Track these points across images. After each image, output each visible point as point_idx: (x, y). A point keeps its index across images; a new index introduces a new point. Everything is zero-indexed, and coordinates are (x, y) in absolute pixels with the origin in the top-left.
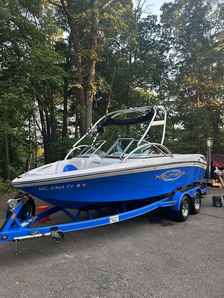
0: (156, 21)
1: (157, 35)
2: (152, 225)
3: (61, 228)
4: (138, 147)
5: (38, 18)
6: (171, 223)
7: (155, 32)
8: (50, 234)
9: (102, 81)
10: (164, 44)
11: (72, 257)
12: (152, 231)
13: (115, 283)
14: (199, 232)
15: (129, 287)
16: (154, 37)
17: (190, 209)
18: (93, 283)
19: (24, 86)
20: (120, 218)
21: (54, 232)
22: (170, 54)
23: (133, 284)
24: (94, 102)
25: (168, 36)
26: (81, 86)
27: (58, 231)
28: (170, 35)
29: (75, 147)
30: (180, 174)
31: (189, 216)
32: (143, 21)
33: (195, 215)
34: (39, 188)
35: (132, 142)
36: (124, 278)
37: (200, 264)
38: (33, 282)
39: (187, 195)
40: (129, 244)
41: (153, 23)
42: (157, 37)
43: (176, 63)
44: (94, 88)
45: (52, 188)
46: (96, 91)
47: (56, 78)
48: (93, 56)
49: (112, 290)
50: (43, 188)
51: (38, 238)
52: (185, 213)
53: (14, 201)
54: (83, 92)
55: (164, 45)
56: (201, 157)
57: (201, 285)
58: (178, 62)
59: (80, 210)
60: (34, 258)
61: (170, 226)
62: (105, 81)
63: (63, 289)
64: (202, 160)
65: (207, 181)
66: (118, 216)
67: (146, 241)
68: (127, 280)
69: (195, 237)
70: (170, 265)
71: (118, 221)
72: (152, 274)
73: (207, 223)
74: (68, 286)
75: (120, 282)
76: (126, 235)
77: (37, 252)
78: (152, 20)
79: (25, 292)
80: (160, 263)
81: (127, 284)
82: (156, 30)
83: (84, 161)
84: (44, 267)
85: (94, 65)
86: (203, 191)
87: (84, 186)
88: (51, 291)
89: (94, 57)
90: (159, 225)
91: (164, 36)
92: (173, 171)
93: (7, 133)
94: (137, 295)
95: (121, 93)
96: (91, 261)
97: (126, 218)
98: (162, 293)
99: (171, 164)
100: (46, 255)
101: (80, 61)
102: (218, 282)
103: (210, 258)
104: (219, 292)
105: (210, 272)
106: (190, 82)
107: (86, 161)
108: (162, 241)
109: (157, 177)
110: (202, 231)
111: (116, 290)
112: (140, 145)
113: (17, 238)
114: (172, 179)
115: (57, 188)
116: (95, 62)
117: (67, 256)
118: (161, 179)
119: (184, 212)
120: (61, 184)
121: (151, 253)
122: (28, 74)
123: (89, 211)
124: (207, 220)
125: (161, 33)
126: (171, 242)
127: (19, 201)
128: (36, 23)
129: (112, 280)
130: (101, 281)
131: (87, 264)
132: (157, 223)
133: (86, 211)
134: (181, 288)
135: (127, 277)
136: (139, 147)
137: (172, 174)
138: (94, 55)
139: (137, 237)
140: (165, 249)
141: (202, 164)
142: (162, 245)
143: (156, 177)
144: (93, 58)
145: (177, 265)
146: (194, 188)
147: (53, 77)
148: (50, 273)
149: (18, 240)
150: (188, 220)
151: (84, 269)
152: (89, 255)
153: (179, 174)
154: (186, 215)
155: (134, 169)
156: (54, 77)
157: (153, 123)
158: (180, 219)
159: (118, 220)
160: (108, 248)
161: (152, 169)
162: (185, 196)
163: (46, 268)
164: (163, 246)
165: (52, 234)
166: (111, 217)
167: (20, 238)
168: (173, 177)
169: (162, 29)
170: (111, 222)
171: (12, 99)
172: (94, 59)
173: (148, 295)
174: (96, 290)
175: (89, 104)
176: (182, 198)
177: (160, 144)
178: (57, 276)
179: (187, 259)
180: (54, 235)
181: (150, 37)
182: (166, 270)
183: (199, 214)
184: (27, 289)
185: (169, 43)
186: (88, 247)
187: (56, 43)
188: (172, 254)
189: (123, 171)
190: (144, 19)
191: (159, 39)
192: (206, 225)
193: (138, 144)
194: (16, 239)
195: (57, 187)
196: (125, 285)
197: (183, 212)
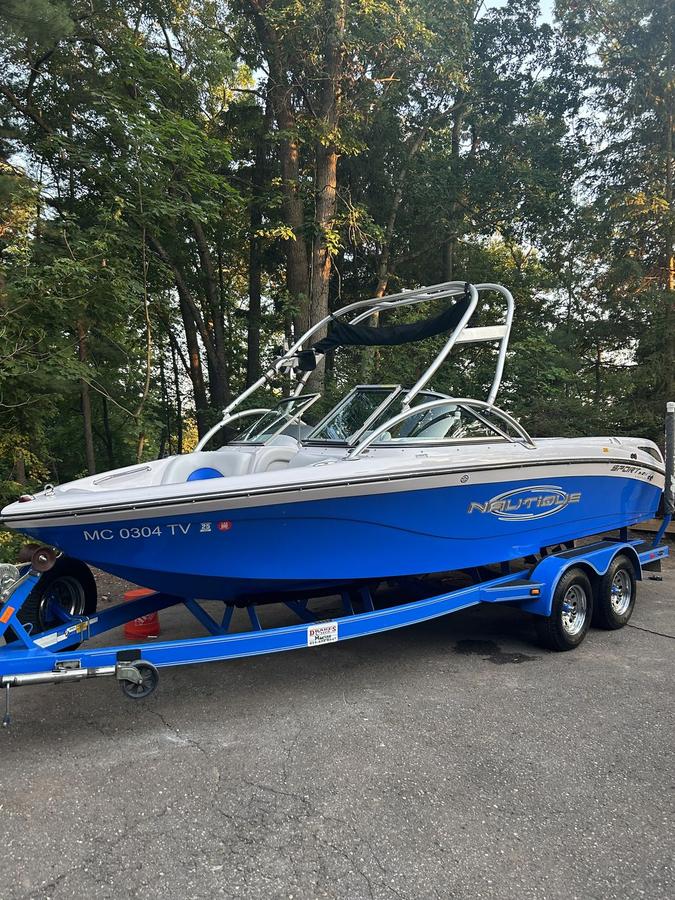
0: (535, 14)
1: (539, 61)
2: (462, 659)
3: (150, 655)
4: (403, 411)
5: (176, 33)
6: (525, 653)
7: (532, 51)
8: (113, 669)
9: (356, 215)
10: (561, 88)
11: (184, 742)
12: (456, 675)
13: (286, 828)
14: (608, 686)
15: (326, 842)
16: (529, 67)
17: (591, 611)
18: (221, 823)
19: (107, 235)
20: (341, 630)
21: (127, 664)
22: (580, 120)
23: (339, 833)
24: (333, 282)
25: (575, 63)
26: (291, 234)
27: (139, 662)
28: (580, 58)
29: (232, 413)
30: (561, 498)
31: (588, 635)
32: (491, 18)
33: (610, 633)
34: (85, 533)
35: (392, 396)
36: (318, 813)
37: (577, 785)
38: (46, 809)
39: (582, 567)
40: (370, 711)
41: (528, 22)
42: (539, 68)
43: (597, 149)
44: (333, 237)
45: (125, 534)
46: (338, 248)
47: (200, 208)
48: (328, 139)
49: (268, 847)
50: (96, 532)
51: (75, 680)
52: (574, 625)
53: (9, 570)
54: (303, 254)
55: (564, 91)
56: (641, 448)
57: (555, 853)
58: (605, 145)
59: (230, 604)
60: (74, 740)
61: (517, 662)
62: (367, 215)
63: (124, 836)
64: (644, 458)
65: (663, 527)
66: (334, 624)
67: (423, 705)
68: (327, 819)
69: (587, 701)
70: (476, 783)
71: (336, 640)
72: (409, 805)
73: (644, 659)
74: (140, 828)
75: (300, 825)
76: (371, 683)
77: (90, 722)
78: (521, 11)
79: (12, 836)
80: (447, 774)
81: (322, 835)
82: (537, 44)
83: (248, 456)
84: (93, 766)
85: (333, 168)
86: (643, 558)
87: (224, 531)
88: (87, 837)
89: (331, 142)
90: (485, 657)
91: (563, 61)
92: (534, 489)
93: (66, 376)
94: (341, 867)
95: (419, 253)
96: (236, 755)
97: (362, 632)
98: (420, 869)
99: (524, 466)
100: (109, 734)
101: (294, 158)
102: (619, 849)
103: (617, 768)
104: (611, 880)
105: (602, 813)
106: (642, 207)
107: (254, 454)
108: (478, 708)
109: (474, 510)
110: (617, 682)
111: (280, 848)
112: (413, 404)
113: (11, 678)
114: (530, 516)
115: (139, 533)
116: (334, 158)
117: (171, 737)
118: (487, 515)
119: (571, 621)
120: (151, 523)
121: (430, 744)
122: (117, 199)
123: (256, 607)
124: (646, 648)
125: (553, 52)
126: (505, 712)
127: (23, 571)
128: (168, 48)
129: (281, 816)
130: (246, 819)
131: (221, 764)
132: (481, 652)
133: (245, 609)
134: (488, 858)
135: (329, 812)
136: (407, 412)
137: (531, 500)
138: (332, 136)
139: (401, 692)
140: (477, 734)
141: (643, 470)
142: (472, 719)
143: (470, 506)
144: (328, 143)
145: (501, 783)
146: (610, 545)
147: (193, 205)
148: (102, 784)
149: (14, 684)
150: (582, 647)
151: (207, 780)
152: (236, 738)
153: (558, 502)
154: (577, 630)
155: (386, 479)
156: (196, 206)
157: (464, 334)
158: (555, 641)
159: (334, 637)
160: (298, 721)
161: (455, 481)
162: (576, 570)
163: (98, 769)
164: (474, 722)
165: (119, 673)
166: (311, 628)
167: (21, 678)
168: (534, 509)
169: (555, 40)
170: (312, 641)
171: (76, 277)
172: (332, 149)
173: (375, 870)
174: (221, 844)
175: (319, 289)
176: (562, 576)
177: (486, 401)
178: (120, 794)
179: (540, 766)
180: (124, 675)
181: (518, 68)
182: (457, 798)
183: (626, 628)
184: (21, 828)
185: (579, 85)
186: (242, 714)
187: (232, 105)
188: (496, 750)
189: (349, 486)
190: (495, 9)
191: (547, 73)
192: (639, 663)
193: (405, 401)
194: (7, 682)
195: (140, 531)
196: (315, 836)
197: (568, 623)
